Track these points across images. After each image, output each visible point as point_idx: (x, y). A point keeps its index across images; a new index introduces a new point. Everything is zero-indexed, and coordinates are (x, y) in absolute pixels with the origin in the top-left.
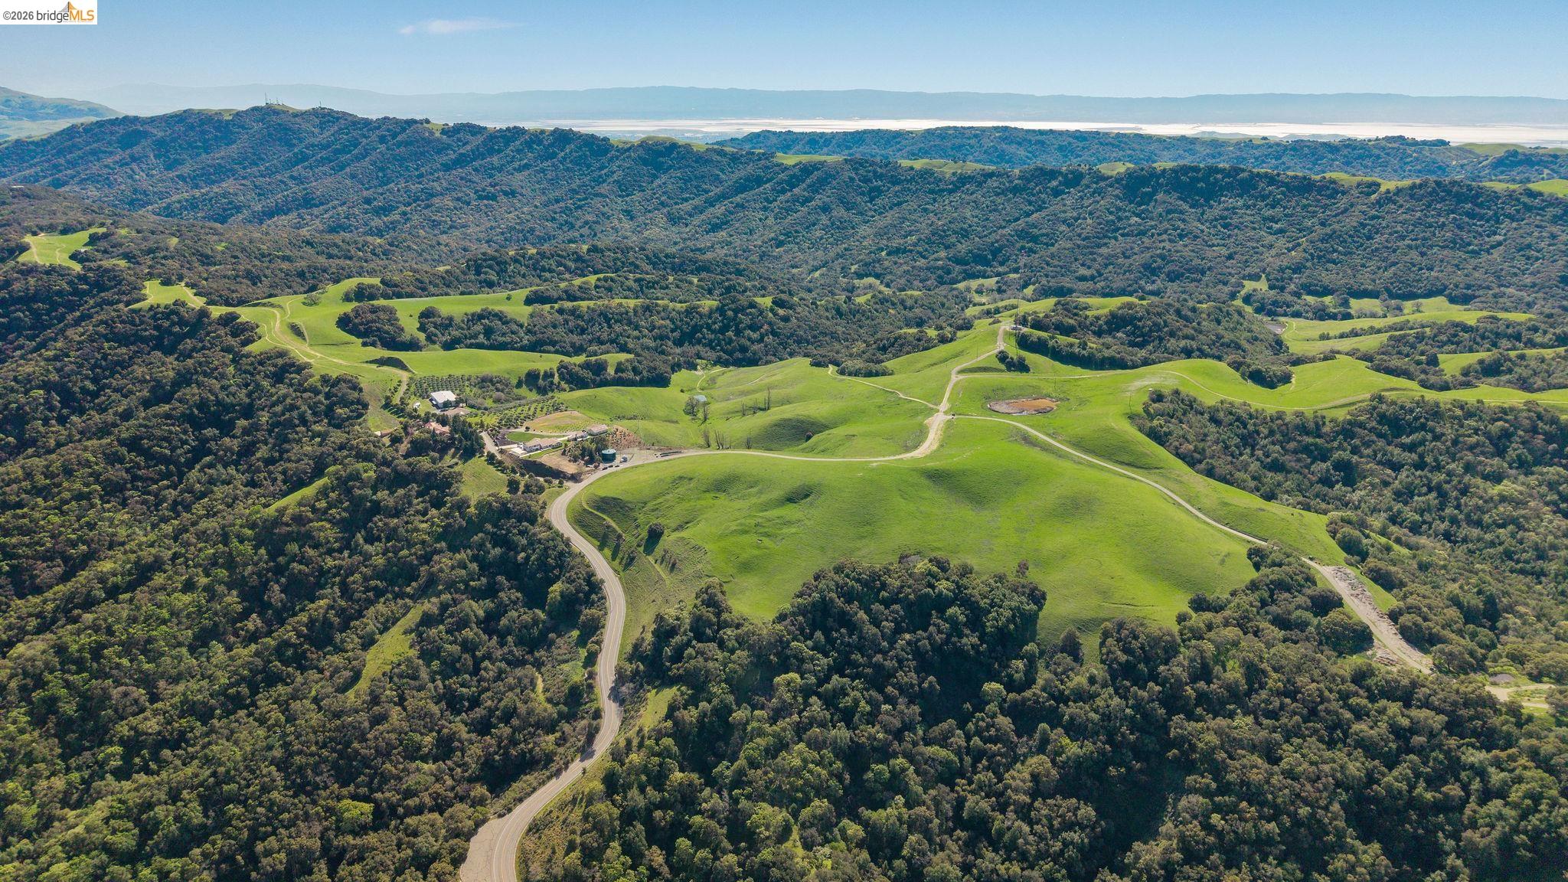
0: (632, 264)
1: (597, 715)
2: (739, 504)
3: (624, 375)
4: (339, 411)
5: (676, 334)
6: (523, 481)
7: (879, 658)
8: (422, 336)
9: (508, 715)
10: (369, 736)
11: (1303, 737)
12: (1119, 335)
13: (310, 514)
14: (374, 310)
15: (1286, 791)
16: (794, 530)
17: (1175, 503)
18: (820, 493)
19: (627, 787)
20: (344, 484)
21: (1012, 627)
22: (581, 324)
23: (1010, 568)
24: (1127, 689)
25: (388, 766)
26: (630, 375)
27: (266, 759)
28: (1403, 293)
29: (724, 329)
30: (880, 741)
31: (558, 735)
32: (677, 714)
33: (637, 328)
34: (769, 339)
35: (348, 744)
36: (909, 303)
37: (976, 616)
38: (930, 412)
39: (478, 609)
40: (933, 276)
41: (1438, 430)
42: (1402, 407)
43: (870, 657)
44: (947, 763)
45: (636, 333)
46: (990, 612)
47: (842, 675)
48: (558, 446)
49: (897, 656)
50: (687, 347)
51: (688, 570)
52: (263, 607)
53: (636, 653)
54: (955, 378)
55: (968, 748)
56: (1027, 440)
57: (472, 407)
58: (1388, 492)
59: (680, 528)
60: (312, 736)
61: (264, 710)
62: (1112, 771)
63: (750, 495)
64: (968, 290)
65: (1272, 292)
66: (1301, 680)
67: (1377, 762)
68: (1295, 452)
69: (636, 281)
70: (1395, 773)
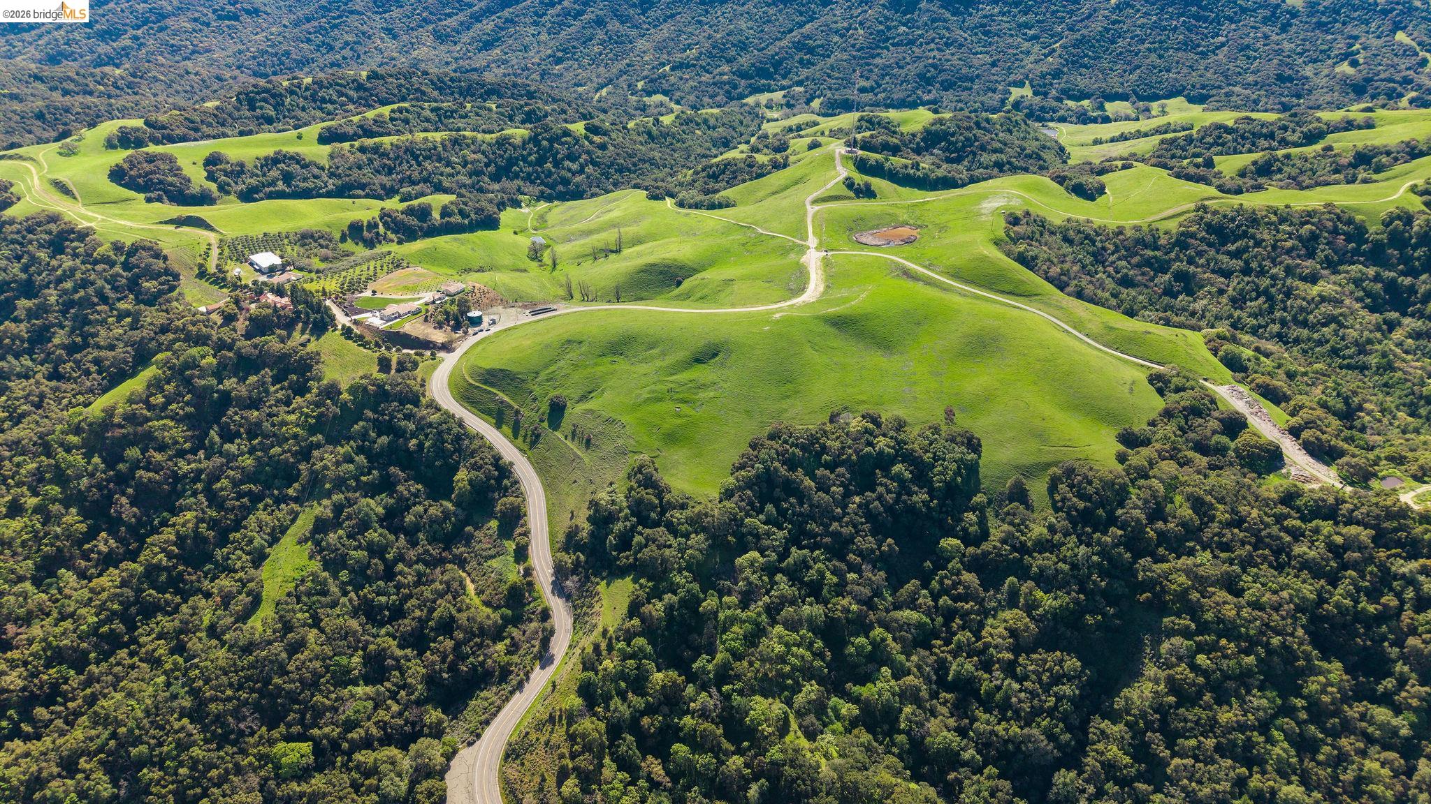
0: (418, 90)
1: (545, 615)
2: (643, 368)
3: (452, 219)
4: (146, 285)
5: (491, 169)
6: (394, 356)
7: (835, 526)
8: (213, 187)
9: (447, 626)
10: (290, 668)
11: (1256, 565)
12: (935, 151)
13: (145, 412)
14: (151, 159)
15: (1258, 623)
16: (712, 394)
17: (1065, 331)
18: (729, 352)
19: (607, 699)
20: (182, 373)
21: (959, 479)
22: (387, 162)
23: (938, 417)
24: (1090, 536)
25: (318, 698)
26: (457, 219)
27: (173, 711)
28: (1146, 95)
29: (541, 161)
30: (854, 613)
31: (508, 641)
32: (643, 610)
33: (448, 164)
34: (589, 169)
35: (267, 682)
36: (712, 122)
37: (921, 472)
38: (802, 250)
39: (375, 506)
40: (721, 92)
41: (1258, 236)
42: (1225, 216)
43: (827, 526)
44: (920, 626)
45: (449, 170)
46: (934, 467)
47: (800, 548)
48: (417, 312)
49: (852, 521)
50: (505, 183)
51: (608, 447)
52: (113, 525)
53: (571, 542)
54: (812, 210)
55: (936, 607)
56: (907, 274)
57: (301, 269)
58: (1224, 300)
59: (583, 398)
60: (224, 679)
61: (150, 647)
62: (1089, 619)
63: (653, 358)
64: (758, 104)
65: (1038, 98)
66: (1243, 509)
67: (1322, 582)
68: (1139, 266)
69: (432, 110)
70: (1340, 590)
